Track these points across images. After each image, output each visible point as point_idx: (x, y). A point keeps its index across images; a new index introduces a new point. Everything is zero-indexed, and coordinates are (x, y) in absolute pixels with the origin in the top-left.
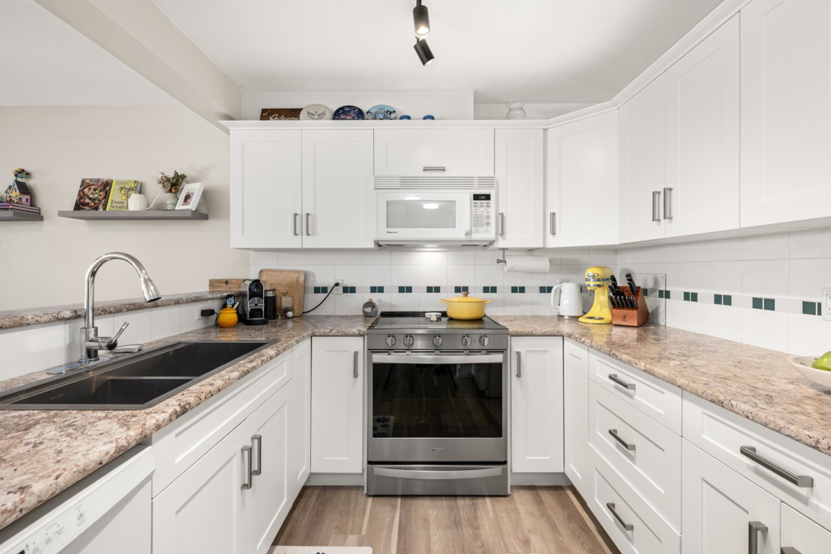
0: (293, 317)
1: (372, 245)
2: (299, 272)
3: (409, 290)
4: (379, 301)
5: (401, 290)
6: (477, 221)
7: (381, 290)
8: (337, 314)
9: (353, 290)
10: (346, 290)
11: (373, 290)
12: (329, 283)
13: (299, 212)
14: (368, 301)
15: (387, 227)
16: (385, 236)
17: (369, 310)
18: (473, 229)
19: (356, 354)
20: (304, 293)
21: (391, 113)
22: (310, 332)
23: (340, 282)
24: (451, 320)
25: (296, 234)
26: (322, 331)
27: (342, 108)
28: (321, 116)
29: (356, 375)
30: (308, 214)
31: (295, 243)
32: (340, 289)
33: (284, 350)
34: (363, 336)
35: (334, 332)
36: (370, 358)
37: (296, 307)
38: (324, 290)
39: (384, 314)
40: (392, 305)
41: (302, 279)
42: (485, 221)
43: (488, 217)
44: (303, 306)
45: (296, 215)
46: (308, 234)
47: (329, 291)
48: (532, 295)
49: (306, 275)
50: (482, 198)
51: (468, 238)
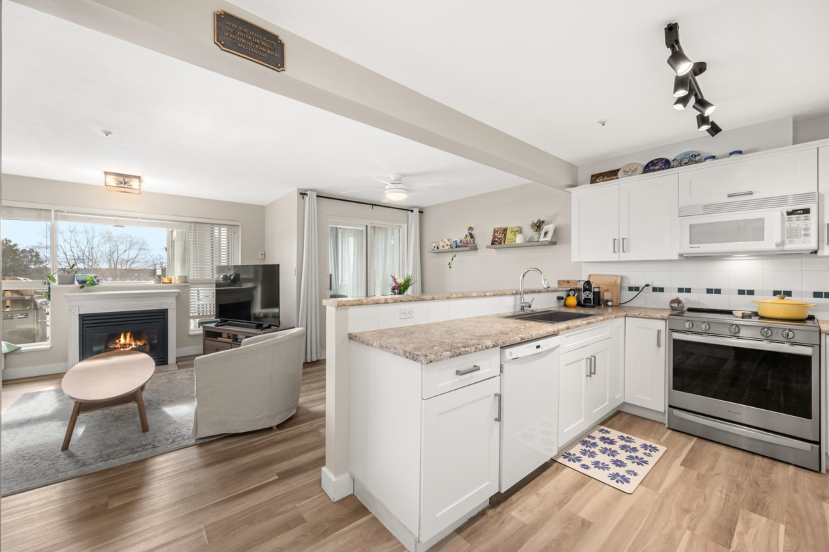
0: (612, 306)
1: (677, 257)
2: (617, 276)
3: (718, 291)
4: (686, 299)
5: (709, 291)
6: (791, 234)
7: (688, 290)
8: (647, 306)
9: (661, 290)
10: (655, 289)
11: (680, 290)
12: (641, 284)
13: (617, 238)
14: (675, 298)
15: (690, 243)
16: (688, 249)
17: (675, 305)
18: (787, 240)
19: (659, 332)
20: (621, 290)
21: (695, 156)
22: (624, 314)
23: (650, 283)
24: (762, 318)
25: (614, 252)
26: (633, 314)
27: (651, 162)
29: (659, 345)
30: (623, 239)
31: (615, 257)
32: (650, 289)
34: (666, 320)
35: (642, 315)
36: (670, 336)
37: (614, 300)
38: (637, 289)
39: (690, 310)
40: (699, 303)
41: (619, 281)
42: (803, 232)
43: (807, 229)
44: (620, 299)
45: (615, 240)
46: (623, 251)
47: (640, 290)
49: (622, 278)
50: (799, 212)
51: (781, 248)
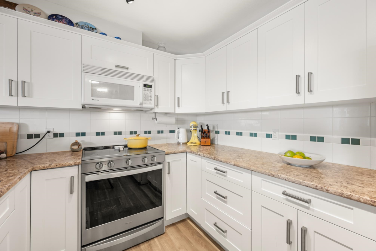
0: (7, 157)
1: (81, 108)
2: (13, 124)
3: (103, 134)
4: (82, 141)
5: (98, 134)
6: (145, 98)
7: (84, 134)
8: (48, 152)
9: (62, 135)
10: (56, 135)
11: (78, 134)
12: (42, 130)
13: (15, 79)
14: (74, 142)
15: (92, 97)
16: (89, 101)
17: (75, 147)
18: (144, 102)
19: (72, 178)
20: (18, 138)
21: (93, 29)
22: (30, 169)
23: (51, 130)
24: (130, 149)
25: (11, 95)
26: (41, 166)
27: (56, 15)
28: (38, 14)
29: (72, 192)
30: (24, 82)
31: (12, 102)
32: (51, 135)
33: (8, 189)
34: (78, 165)
35: (53, 165)
37: (8, 150)
38: (37, 136)
39: (86, 149)
40: (91, 143)
41: (15, 129)
42: (150, 98)
43: (151, 97)
44: (16, 148)
45: (11, 81)
46: (24, 96)
47: (41, 137)
48: (166, 134)
49: (19, 126)
50: (148, 86)
51: (141, 106)
